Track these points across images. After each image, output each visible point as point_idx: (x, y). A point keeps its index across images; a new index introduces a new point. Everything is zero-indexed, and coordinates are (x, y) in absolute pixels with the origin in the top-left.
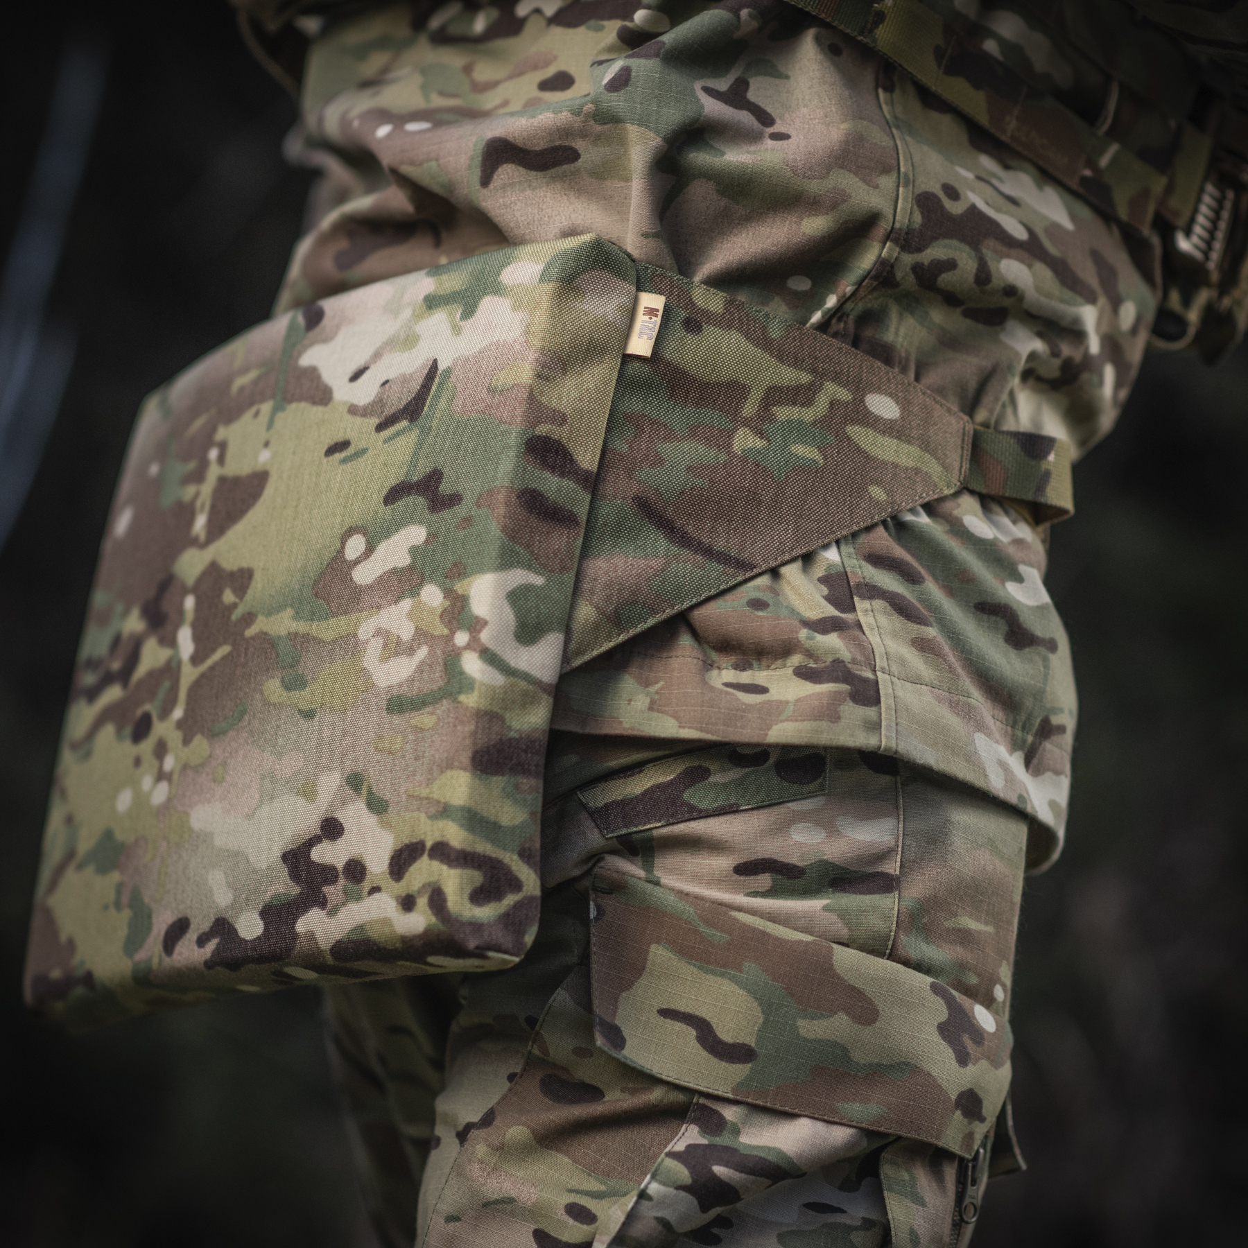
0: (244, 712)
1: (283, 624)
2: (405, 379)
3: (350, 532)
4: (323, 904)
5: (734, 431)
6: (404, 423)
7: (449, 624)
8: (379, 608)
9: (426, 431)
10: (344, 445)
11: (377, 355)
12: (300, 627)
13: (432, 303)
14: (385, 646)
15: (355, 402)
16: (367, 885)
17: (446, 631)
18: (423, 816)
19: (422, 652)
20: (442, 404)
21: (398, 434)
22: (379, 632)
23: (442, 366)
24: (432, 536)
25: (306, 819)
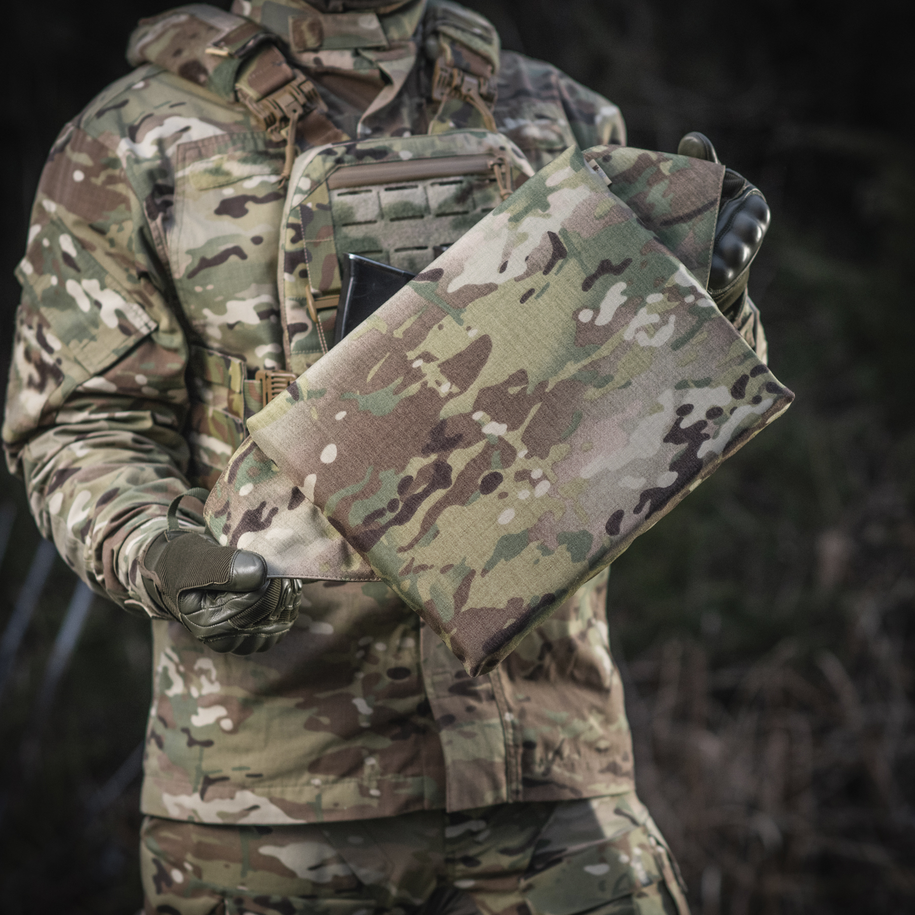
0: (580, 416)
1: (571, 369)
2: (539, 249)
3: (576, 314)
4: (707, 437)
5: (659, 169)
6: (560, 262)
7: (677, 299)
8: (627, 323)
9: (578, 255)
10: (531, 292)
11: (506, 254)
12: (585, 362)
13: (516, 219)
14: (647, 331)
15: (516, 276)
16: (726, 412)
17: (677, 303)
18: (734, 367)
19: (673, 318)
20: (574, 240)
21: (561, 267)
22: (637, 330)
23: (556, 231)
24: (629, 282)
25: (666, 418)
